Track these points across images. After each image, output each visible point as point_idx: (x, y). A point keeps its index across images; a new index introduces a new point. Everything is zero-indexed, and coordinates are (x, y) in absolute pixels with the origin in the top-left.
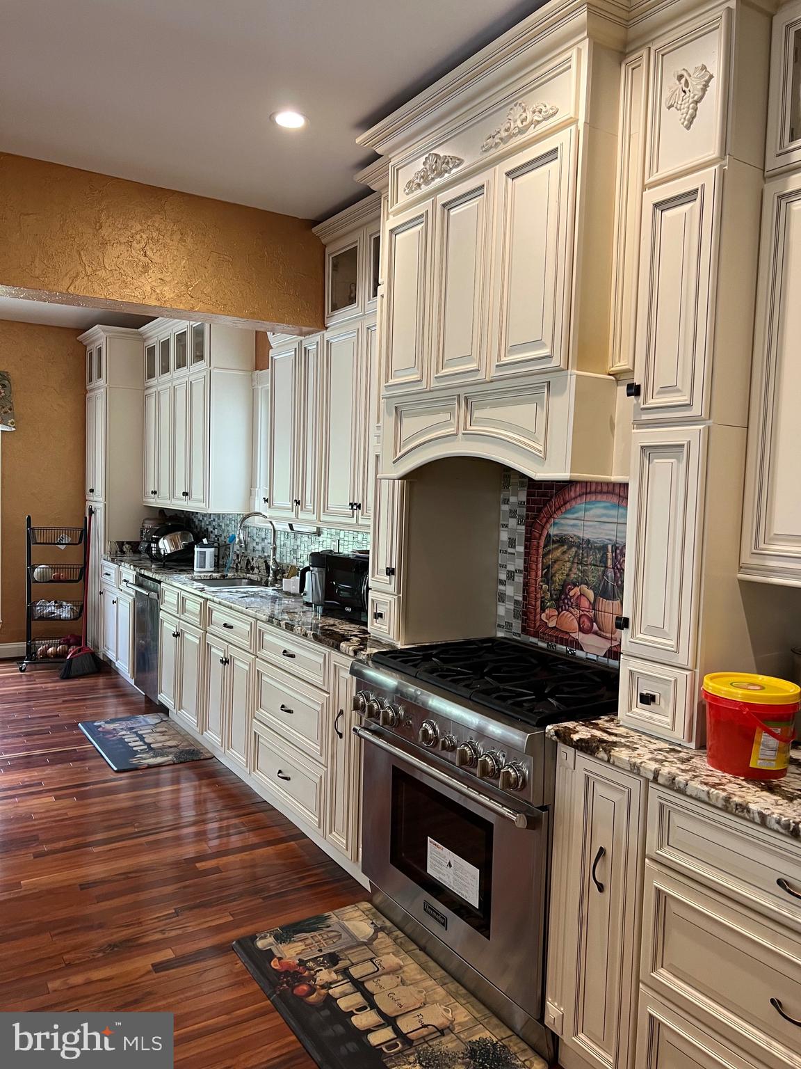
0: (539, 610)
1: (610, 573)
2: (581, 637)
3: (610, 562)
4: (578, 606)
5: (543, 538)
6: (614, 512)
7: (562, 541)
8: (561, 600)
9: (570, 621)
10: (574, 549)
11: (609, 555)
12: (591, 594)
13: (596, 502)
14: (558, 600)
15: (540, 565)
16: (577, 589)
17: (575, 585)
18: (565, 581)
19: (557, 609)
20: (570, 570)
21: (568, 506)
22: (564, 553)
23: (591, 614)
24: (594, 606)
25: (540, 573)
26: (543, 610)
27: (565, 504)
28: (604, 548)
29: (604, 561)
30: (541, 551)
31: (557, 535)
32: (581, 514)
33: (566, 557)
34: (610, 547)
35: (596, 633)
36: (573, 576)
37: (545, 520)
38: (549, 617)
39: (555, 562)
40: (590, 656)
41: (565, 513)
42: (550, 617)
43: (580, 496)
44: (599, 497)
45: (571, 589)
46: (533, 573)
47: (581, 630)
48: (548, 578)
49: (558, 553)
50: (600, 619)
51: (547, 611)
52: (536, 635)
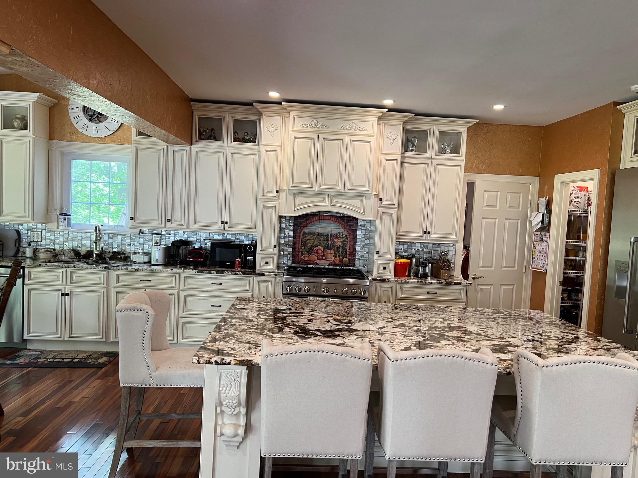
0: (300, 255)
1: (330, 242)
2: (318, 261)
3: (329, 239)
4: (317, 253)
5: (302, 234)
6: (331, 225)
7: (310, 234)
8: (310, 251)
9: (314, 257)
10: (315, 236)
11: (329, 237)
12: (322, 249)
13: (323, 222)
14: (308, 252)
15: (301, 241)
16: (317, 248)
17: (316, 247)
18: (312, 245)
19: (308, 254)
20: (314, 242)
21: (313, 223)
22: (311, 237)
23: (323, 254)
24: (323, 252)
25: (300, 244)
26: (302, 255)
27: (311, 222)
28: (328, 235)
29: (327, 239)
30: (301, 237)
31: (308, 232)
32: (318, 225)
33: (312, 238)
34: (329, 235)
35: (324, 260)
36: (315, 244)
37: (303, 227)
38: (304, 257)
39: (308, 240)
40: (321, 266)
41: (312, 225)
42: (306, 257)
43: (317, 220)
44: (325, 221)
45: (314, 248)
46: (297, 245)
47: (318, 259)
48: (304, 245)
49: (309, 237)
50: (326, 255)
51: (304, 255)
52: (299, 263)
